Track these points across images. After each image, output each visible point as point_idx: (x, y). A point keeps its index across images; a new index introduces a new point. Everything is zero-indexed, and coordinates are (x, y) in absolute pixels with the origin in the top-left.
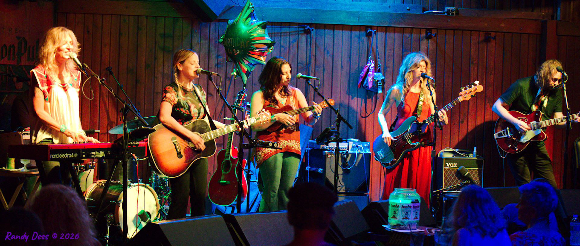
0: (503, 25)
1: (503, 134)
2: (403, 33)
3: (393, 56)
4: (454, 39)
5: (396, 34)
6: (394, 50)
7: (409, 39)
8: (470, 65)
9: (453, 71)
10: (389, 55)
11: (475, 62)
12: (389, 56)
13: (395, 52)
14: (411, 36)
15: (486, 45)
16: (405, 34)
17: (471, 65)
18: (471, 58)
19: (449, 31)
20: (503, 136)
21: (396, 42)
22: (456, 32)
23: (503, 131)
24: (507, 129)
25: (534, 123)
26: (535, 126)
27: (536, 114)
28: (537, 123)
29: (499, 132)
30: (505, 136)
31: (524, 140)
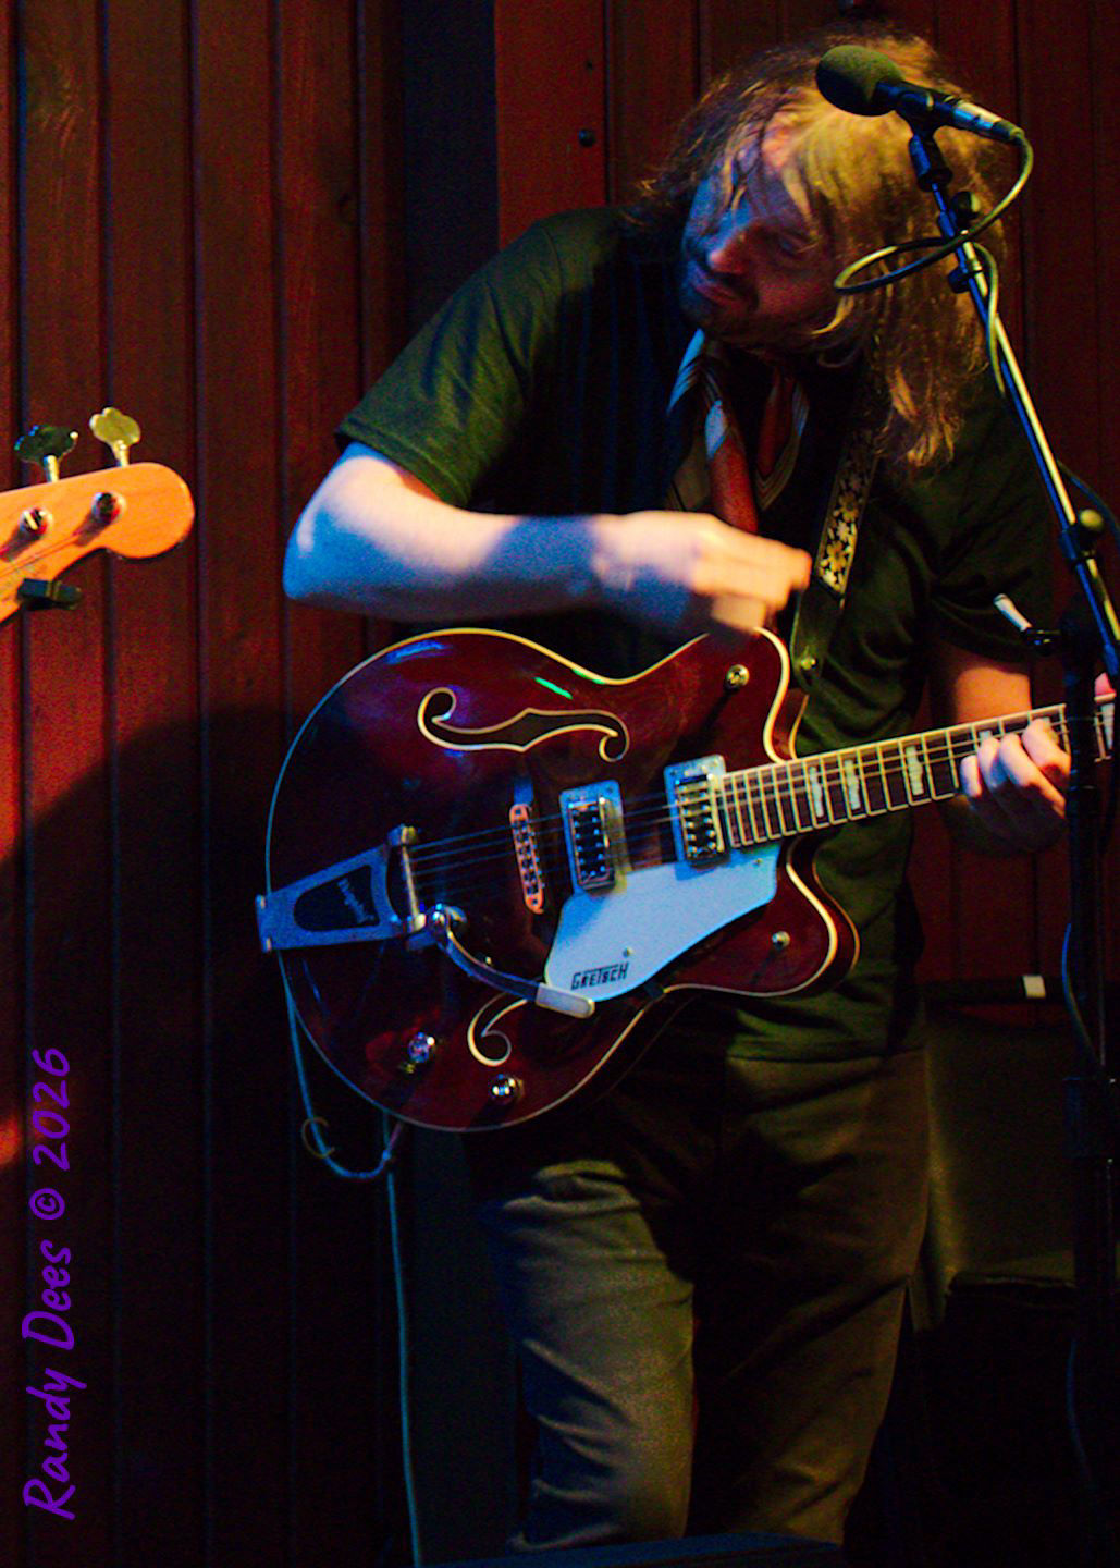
1: (351, 900)
20: (350, 922)
23: (354, 863)
24: (399, 848)
25: (703, 785)
26: (715, 820)
27: (726, 674)
28: (741, 785)
29: (312, 882)
30: (376, 923)
31: (583, 980)
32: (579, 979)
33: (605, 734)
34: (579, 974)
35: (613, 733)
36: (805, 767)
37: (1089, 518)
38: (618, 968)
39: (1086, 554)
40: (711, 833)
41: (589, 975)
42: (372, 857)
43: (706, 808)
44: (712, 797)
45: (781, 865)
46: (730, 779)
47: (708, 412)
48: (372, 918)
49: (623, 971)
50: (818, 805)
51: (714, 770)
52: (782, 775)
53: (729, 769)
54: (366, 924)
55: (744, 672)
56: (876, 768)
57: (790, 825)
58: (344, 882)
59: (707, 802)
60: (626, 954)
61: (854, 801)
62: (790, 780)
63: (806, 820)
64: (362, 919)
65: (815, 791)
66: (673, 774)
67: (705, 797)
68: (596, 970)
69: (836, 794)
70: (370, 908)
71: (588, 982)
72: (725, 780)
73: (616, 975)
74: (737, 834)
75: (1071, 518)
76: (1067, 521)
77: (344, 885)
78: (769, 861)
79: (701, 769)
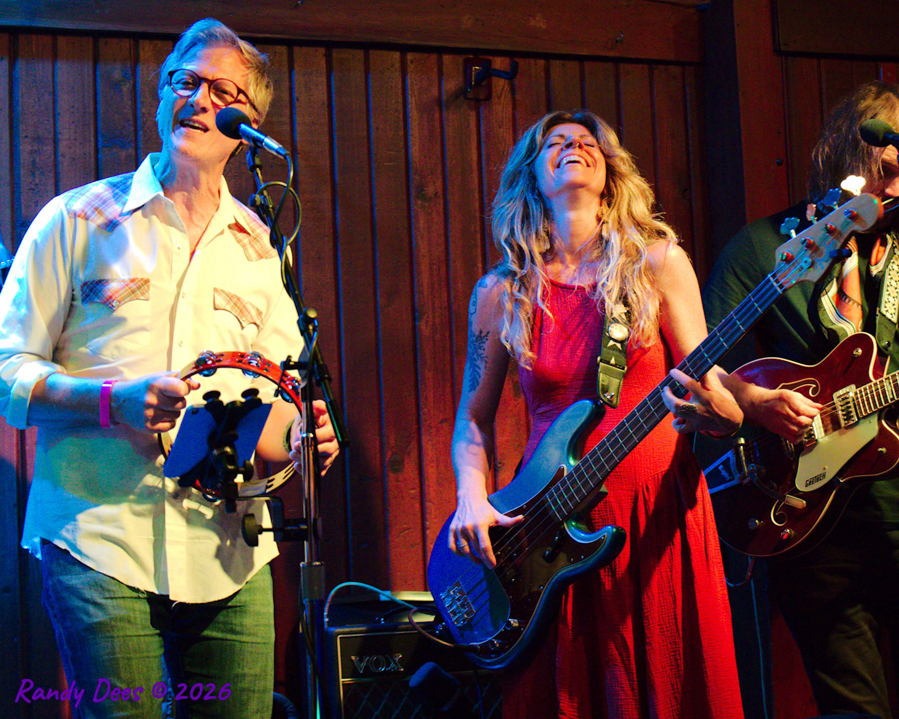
0: (543, 25)
1: (724, 473)
2: (96, 62)
3: (56, 166)
4: (329, 87)
5: (63, 67)
6: (55, 142)
7: (126, 88)
8: (409, 204)
9: (335, 232)
10: (34, 162)
11: (430, 190)
12: (34, 167)
13: (62, 147)
14: (134, 75)
15: (473, 114)
16: (101, 66)
17: (417, 205)
18: (412, 172)
19: (305, 49)
20: (725, 480)
21: (64, 101)
22: (336, 54)
23: (724, 458)
25: (847, 396)
26: (853, 409)
27: (853, 352)
29: (711, 468)
30: (733, 479)
31: (809, 483)
32: (808, 482)
33: (811, 386)
35: (814, 386)
36: (884, 380)
38: (822, 475)
40: (852, 414)
41: (812, 481)
42: (730, 454)
43: (849, 405)
44: (850, 400)
45: (879, 420)
46: (857, 391)
48: (731, 478)
49: (825, 476)
50: (890, 394)
51: (851, 391)
52: (876, 385)
53: (856, 388)
54: (730, 481)
55: (860, 351)
57: (881, 404)
58: (721, 466)
59: (849, 402)
60: (824, 468)
62: (879, 386)
63: (886, 401)
64: (728, 478)
65: (889, 389)
67: (848, 400)
68: (814, 478)
69: (896, 388)
70: (731, 474)
71: (811, 483)
72: (855, 392)
73: (822, 478)
74: (861, 412)
78: (874, 419)
79: (846, 390)
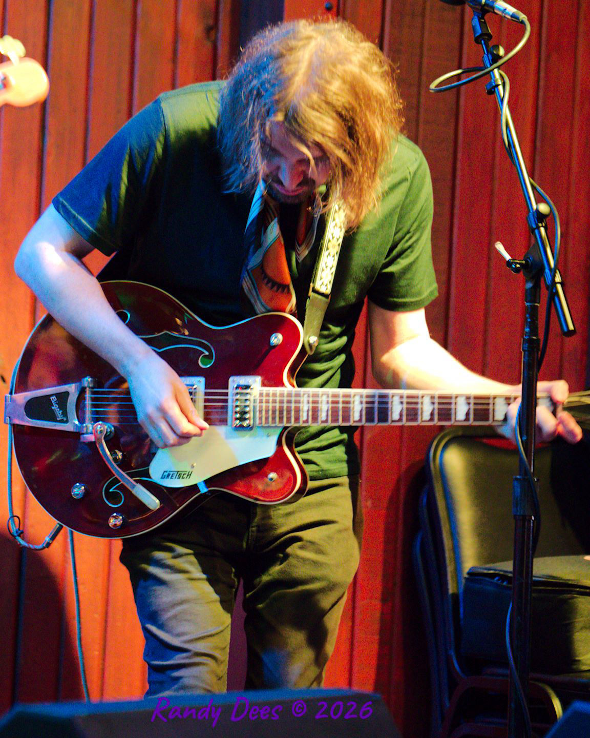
1: (55, 407)
20: (54, 418)
23: (62, 389)
24: (85, 388)
25: (248, 391)
27: (270, 337)
28: (268, 395)
29: (37, 394)
30: (67, 422)
31: (168, 475)
32: (166, 474)
33: (203, 353)
34: (167, 472)
35: (207, 353)
36: (302, 394)
37: (543, 208)
38: (187, 473)
39: (540, 225)
40: (248, 416)
41: (172, 473)
42: (71, 388)
43: (247, 403)
44: (252, 399)
45: (279, 443)
46: (263, 390)
47: (269, 224)
48: (65, 419)
49: (189, 475)
50: (305, 414)
51: (255, 382)
52: (289, 395)
53: (264, 385)
54: (61, 421)
55: (280, 337)
56: (337, 402)
57: (289, 420)
59: (248, 400)
60: (193, 467)
61: (323, 416)
62: (293, 399)
63: (297, 419)
65: (305, 407)
66: (234, 381)
67: (248, 397)
68: (176, 472)
69: (315, 411)
70: (65, 414)
71: (170, 477)
72: (260, 390)
73: (185, 476)
74: (260, 418)
75: (535, 206)
76: (532, 209)
77: (53, 398)
78: (274, 436)
79: (248, 382)
